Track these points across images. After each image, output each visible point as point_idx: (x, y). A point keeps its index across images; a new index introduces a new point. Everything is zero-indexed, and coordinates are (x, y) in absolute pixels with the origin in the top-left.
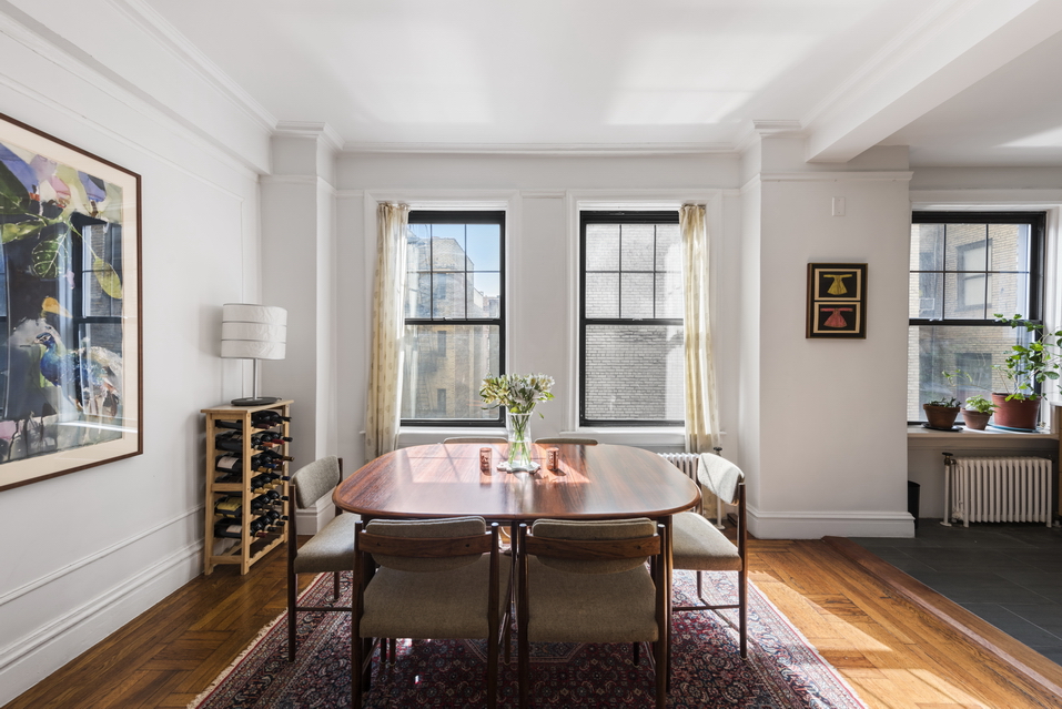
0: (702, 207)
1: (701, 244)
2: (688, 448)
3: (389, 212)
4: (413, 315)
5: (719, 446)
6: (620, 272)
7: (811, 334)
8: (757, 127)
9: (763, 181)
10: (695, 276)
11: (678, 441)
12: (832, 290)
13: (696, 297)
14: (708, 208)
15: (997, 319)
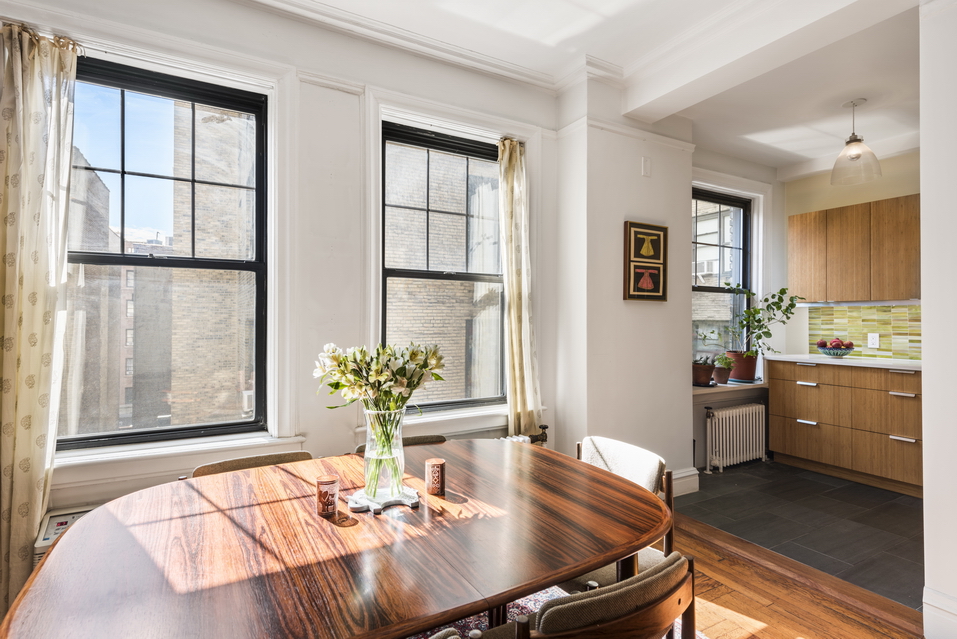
0: (522, 144)
1: (520, 188)
2: (511, 429)
3: (32, 44)
4: (77, 245)
5: (544, 424)
6: (428, 211)
7: (627, 296)
8: (589, 63)
9: (590, 126)
10: (516, 225)
11: (500, 423)
12: (644, 251)
13: (518, 249)
14: (527, 146)
15: (727, 287)
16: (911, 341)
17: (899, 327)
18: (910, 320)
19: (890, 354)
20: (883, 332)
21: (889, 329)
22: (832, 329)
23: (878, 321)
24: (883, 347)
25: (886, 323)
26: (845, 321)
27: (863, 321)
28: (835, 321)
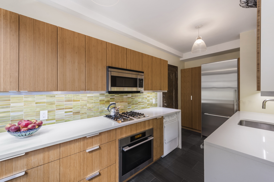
16: (66, 112)
17: (59, 105)
18: (66, 101)
19: (54, 121)
20: (50, 109)
21: (54, 107)
22: (9, 112)
23: (47, 103)
24: (50, 118)
25: (52, 104)
26: (22, 104)
27: (36, 103)
28: (12, 105)
